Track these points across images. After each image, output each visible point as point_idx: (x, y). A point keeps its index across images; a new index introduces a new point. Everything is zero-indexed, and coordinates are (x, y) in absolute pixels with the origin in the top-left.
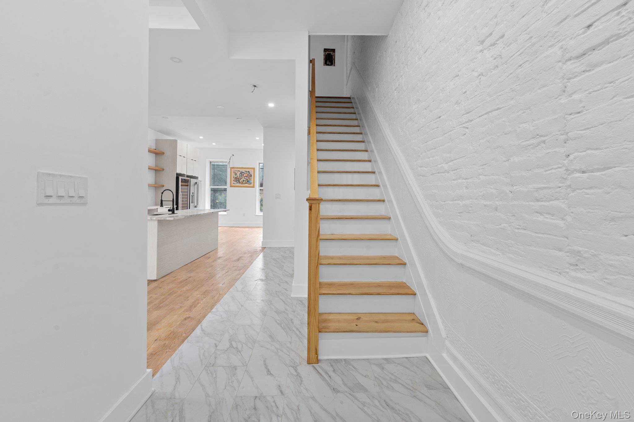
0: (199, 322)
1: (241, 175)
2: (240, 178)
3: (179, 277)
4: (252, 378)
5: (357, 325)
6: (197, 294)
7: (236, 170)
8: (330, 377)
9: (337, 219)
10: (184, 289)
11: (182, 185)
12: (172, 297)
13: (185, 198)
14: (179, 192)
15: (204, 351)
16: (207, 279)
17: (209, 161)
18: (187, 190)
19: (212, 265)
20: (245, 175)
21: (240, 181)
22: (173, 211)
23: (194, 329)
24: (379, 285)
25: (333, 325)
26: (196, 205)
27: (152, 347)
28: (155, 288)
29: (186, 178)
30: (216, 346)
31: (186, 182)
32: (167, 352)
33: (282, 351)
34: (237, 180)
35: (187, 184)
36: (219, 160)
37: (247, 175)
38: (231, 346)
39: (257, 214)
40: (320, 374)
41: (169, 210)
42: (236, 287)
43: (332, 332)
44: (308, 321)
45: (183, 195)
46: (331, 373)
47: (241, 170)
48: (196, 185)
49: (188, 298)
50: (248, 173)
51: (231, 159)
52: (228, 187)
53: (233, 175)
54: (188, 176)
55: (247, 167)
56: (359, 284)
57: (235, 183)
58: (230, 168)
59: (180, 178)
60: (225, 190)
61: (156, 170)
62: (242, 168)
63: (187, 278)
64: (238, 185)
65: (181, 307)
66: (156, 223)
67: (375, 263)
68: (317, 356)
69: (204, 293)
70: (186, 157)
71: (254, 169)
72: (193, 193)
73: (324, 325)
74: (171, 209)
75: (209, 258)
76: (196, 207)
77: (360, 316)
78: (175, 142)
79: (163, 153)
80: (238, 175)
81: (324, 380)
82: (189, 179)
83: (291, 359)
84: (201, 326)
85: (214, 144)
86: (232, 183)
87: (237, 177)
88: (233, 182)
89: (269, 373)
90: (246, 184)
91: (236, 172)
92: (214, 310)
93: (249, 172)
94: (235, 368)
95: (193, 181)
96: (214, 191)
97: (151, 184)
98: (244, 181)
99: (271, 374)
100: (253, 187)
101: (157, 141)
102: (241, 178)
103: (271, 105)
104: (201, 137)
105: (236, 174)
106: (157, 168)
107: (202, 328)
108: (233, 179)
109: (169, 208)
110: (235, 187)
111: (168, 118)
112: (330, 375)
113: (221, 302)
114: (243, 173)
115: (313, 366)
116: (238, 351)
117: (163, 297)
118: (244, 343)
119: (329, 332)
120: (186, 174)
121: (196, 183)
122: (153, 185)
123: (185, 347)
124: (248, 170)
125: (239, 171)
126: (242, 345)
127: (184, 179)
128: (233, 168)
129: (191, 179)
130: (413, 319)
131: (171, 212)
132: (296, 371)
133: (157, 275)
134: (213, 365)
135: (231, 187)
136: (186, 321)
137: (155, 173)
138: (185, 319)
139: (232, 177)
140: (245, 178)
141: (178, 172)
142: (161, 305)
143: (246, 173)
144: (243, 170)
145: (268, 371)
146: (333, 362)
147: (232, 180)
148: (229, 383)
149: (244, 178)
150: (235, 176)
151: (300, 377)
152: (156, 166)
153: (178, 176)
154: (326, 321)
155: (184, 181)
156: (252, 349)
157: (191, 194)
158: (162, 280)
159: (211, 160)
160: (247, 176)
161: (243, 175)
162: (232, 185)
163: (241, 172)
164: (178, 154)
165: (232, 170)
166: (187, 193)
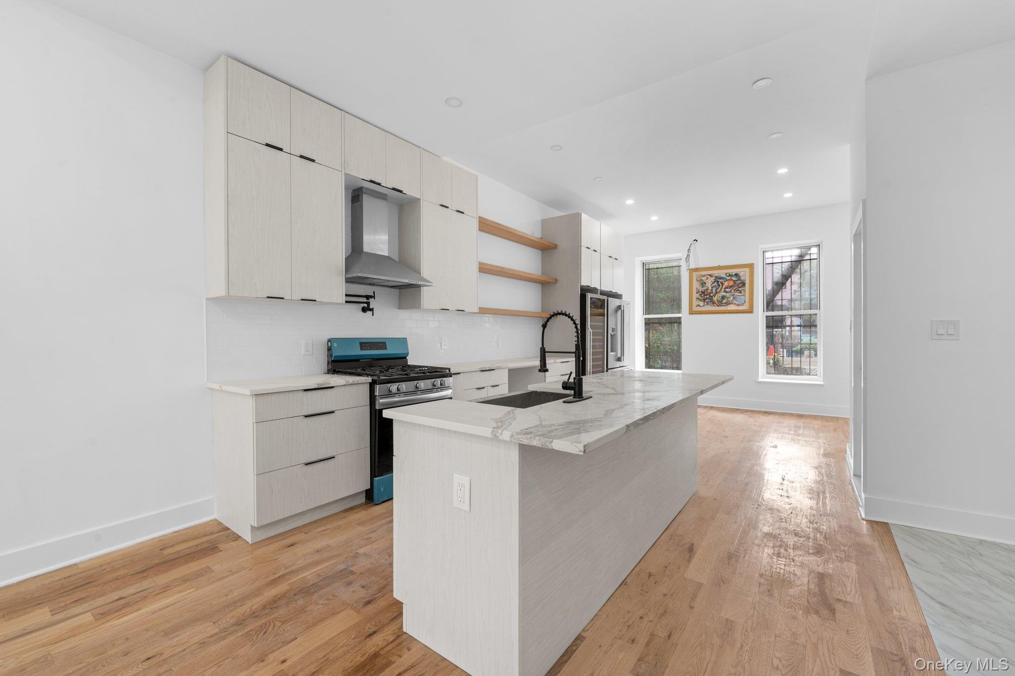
1: (716, 284)
2: (714, 291)
7: (704, 273)
11: (591, 313)
13: (599, 339)
14: (587, 327)
17: (641, 261)
18: (602, 325)
20: (726, 284)
21: (715, 299)
22: (577, 390)
26: (619, 355)
29: (598, 296)
31: (600, 305)
34: (706, 296)
35: (602, 311)
36: (657, 256)
37: (731, 283)
39: (760, 380)
45: (594, 334)
47: (716, 273)
48: (619, 312)
50: (734, 279)
51: (692, 249)
52: (684, 315)
53: (696, 285)
54: (603, 293)
55: (733, 264)
57: (702, 304)
58: (688, 272)
59: (589, 296)
60: (678, 321)
61: (543, 283)
62: (719, 268)
64: (709, 308)
66: (514, 455)
70: (598, 250)
71: (751, 266)
72: (613, 330)
74: (572, 380)
76: (619, 359)
78: (578, 218)
79: (555, 247)
80: (709, 284)
82: (605, 298)
85: (655, 219)
86: (694, 305)
87: (707, 290)
88: (695, 302)
90: (732, 305)
91: (704, 278)
93: (736, 275)
95: (613, 303)
96: (651, 325)
97: (534, 311)
98: (723, 297)
100: (748, 312)
101: (545, 223)
102: (716, 293)
104: (630, 202)
105: (703, 284)
106: (544, 278)
108: (695, 295)
109: (566, 378)
110: (701, 314)
114: (721, 280)
120: (598, 288)
121: (619, 307)
122: (539, 313)
124: (734, 271)
125: (711, 276)
127: (597, 300)
128: (696, 270)
129: (609, 299)
131: (572, 392)
135: (692, 314)
137: (542, 288)
139: (695, 291)
140: (728, 290)
141: (584, 283)
143: (728, 278)
144: (722, 273)
147: (694, 299)
149: (725, 292)
150: (701, 289)
152: (543, 273)
153: (584, 291)
155: (596, 304)
157: (610, 332)
159: (646, 258)
160: (731, 287)
161: (722, 283)
162: (695, 309)
163: (717, 277)
164: (584, 243)
165: (695, 274)
166: (602, 331)
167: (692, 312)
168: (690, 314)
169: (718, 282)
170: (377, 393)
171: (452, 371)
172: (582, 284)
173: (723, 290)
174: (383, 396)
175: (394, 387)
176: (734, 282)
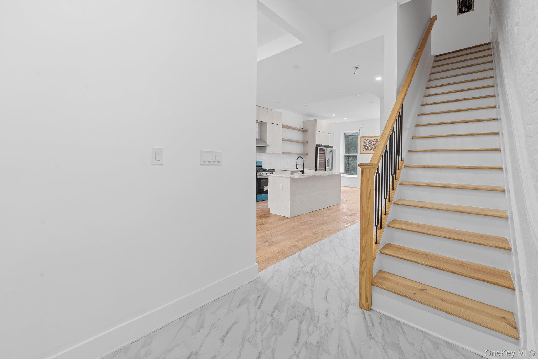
0: (300, 250)
1: (369, 143)
2: (369, 145)
3: (303, 219)
4: (312, 296)
5: (415, 294)
6: (308, 233)
7: (365, 138)
8: (373, 326)
9: (424, 186)
10: (303, 227)
11: (319, 153)
12: (293, 230)
13: (323, 163)
14: (318, 158)
15: (294, 268)
16: (320, 225)
18: (324, 157)
19: (329, 216)
20: (373, 143)
21: (369, 148)
22: (303, 172)
23: (295, 253)
24: (463, 264)
25: (388, 284)
26: (331, 168)
27: (270, 255)
28: (287, 222)
30: (302, 267)
31: (323, 151)
32: (275, 260)
33: (345, 290)
34: (366, 147)
35: (324, 153)
36: (351, 131)
37: (375, 143)
38: (311, 272)
40: (366, 319)
41: (301, 172)
42: (337, 235)
43: (384, 289)
44: (360, 270)
45: (320, 161)
46: (376, 324)
47: (370, 139)
48: (331, 153)
49: (302, 233)
50: (376, 141)
51: (361, 130)
52: (358, 154)
53: (363, 143)
54: (325, 146)
55: (375, 135)
56: (437, 257)
57: (364, 150)
58: (360, 138)
59: (319, 148)
60: (356, 157)
61: (303, 143)
62: (371, 137)
63: (308, 221)
64: (367, 152)
65: (295, 238)
66: (290, 179)
67: (438, 234)
68: (367, 304)
69: (313, 233)
70: (323, 131)
72: (328, 159)
73: (379, 281)
75: (330, 210)
76: (331, 170)
77: (426, 287)
78: (315, 121)
79: (308, 131)
80: (367, 143)
81: (367, 325)
82: (325, 148)
83: (347, 298)
84: (300, 253)
85: (345, 119)
86: (362, 151)
87: (367, 145)
88: (362, 149)
89: (326, 298)
91: (365, 141)
92: (313, 245)
93: (377, 140)
94: (306, 286)
95: (328, 150)
96: (347, 157)
97: (300, 153)
98: (372, 148)
99: (327, 300)
101: (304, 122)
103: (379, 79)
104: (334, 115)
105: (365, 143)
107: (300, 254)
108: (362, 147)
110: (364, 153)
111: (307, 105)
112: (374, 324)
113: (320, 242)
115: (363, 312)
116: (314, 277)
117: (289, 229)
118: (320, 273)
119: (381, 288)
120: (323, 144)
121: (331, 151)
122: (302, 153)
123: (285, 261)
124: (376, 138)
125: (368, 140)
126: (318, 274)
127: (322, 149)
128: (363, 137)
129: (327, 148)
130: (503, 318)
132: (347, 307)
133: (290, 215)
134: (294, 278)
136: (294, 247)
137: (303, 145)
138: (294, 246)
139: (362, 145)
140: (374, 145)
141: (317, 143)
142: (285, 233)
143: (374, 141)
144: (372, 139)
145: (326, 297)
146: (382, 316)
147: (362, 148)
148: (297, 292)
149: (373, 146)
151: (347, 313)
152: (303, 140)
153: (317, 146)
154: (384, 278)
155: (321, 150)
156: (324, 279)
157: (327, 160)
158: (293, 218)
159: (345, 132)
160: (375, 144)
161: (372, 143)
162: (362, 152)
163: (370, 140)
164: (317, 130)
165: (362, 139)
166: (324, 160)
167: (361, 153)
168: (360, 154)
169: (370, 142)
170: (258, 175)
171: (275, 170)
172: (316, 144)
173: (372, 145)
174: (259, 175)
175: (262, 173)
176: (376, 142)
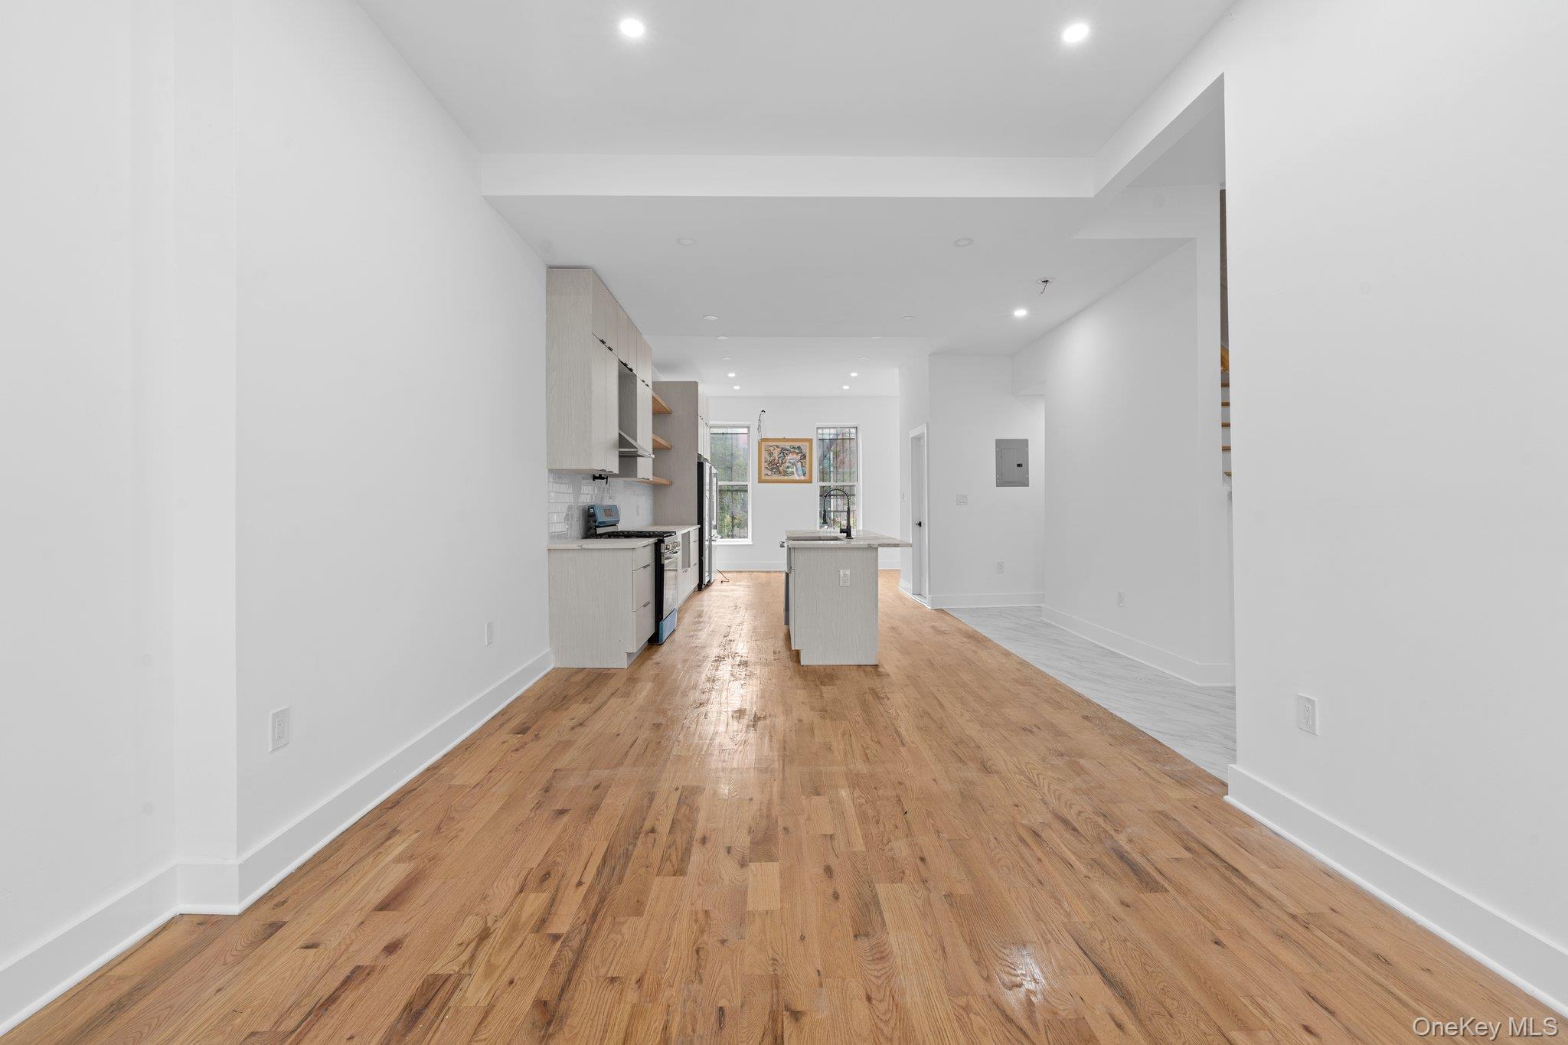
1: (781, 454)
2: (780, 461)
7: (771, 443)
20: (790, 455)
21: (781, 469)
34: (773, 466)
37: (795, 455)
47: (782, 444)
50: (797, 451)
51: (761, 419)
52: (751, 483)
53: (765, 455)
55: (796, 437)
57: (769, 473)
58: (757, 441)
60: (744, 489)
62: (785, 440)
64: (776, 477)
71: (810, 441)
78: (696, 384)
80: (776, 455)
86: (762, 474)
87: (774, 460)
88: (764, 472)
90: (794, 475)
91: (772, 449)
93: (799, 448)
98: (788, 468)
100: (808, 482)
102: (782, 463)
103: (1020, 313)
104: (732, 375)
105: (771, 454)
108: (764, 465)
110: (768, 481)
114: (786, 452)
124: (797, 444)
125: (777, 446)
128: (765, 440)
135: (759, 482)
139: (762, 460)
140: (792, 461)
143: (792, 450)
144: (787, 445)
147: (763, 468)
149: (790, 462)
150: (769, 459)
160: (795, 458)
161: (786, 454)
162: (762, 477)
163: (782, 448)
165: (763, 443)
168: (757, 482)
169: (783, 453)
173: (788, 461)
176: (797, 454)
